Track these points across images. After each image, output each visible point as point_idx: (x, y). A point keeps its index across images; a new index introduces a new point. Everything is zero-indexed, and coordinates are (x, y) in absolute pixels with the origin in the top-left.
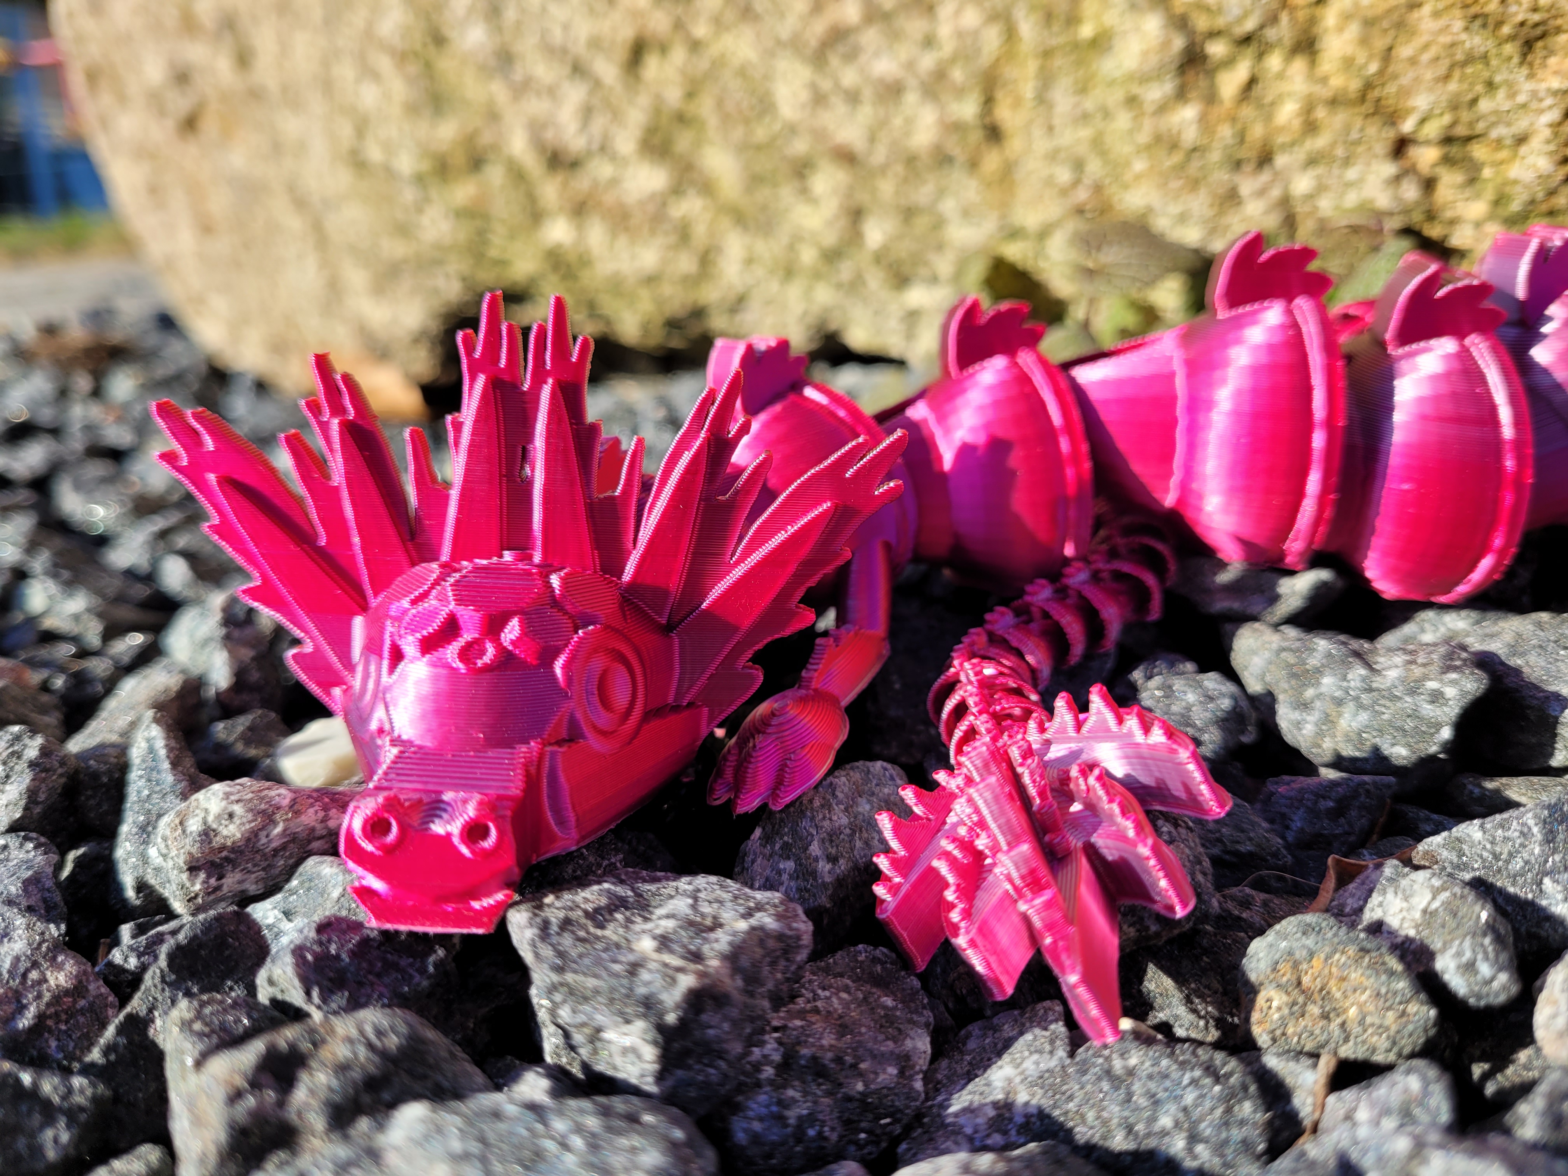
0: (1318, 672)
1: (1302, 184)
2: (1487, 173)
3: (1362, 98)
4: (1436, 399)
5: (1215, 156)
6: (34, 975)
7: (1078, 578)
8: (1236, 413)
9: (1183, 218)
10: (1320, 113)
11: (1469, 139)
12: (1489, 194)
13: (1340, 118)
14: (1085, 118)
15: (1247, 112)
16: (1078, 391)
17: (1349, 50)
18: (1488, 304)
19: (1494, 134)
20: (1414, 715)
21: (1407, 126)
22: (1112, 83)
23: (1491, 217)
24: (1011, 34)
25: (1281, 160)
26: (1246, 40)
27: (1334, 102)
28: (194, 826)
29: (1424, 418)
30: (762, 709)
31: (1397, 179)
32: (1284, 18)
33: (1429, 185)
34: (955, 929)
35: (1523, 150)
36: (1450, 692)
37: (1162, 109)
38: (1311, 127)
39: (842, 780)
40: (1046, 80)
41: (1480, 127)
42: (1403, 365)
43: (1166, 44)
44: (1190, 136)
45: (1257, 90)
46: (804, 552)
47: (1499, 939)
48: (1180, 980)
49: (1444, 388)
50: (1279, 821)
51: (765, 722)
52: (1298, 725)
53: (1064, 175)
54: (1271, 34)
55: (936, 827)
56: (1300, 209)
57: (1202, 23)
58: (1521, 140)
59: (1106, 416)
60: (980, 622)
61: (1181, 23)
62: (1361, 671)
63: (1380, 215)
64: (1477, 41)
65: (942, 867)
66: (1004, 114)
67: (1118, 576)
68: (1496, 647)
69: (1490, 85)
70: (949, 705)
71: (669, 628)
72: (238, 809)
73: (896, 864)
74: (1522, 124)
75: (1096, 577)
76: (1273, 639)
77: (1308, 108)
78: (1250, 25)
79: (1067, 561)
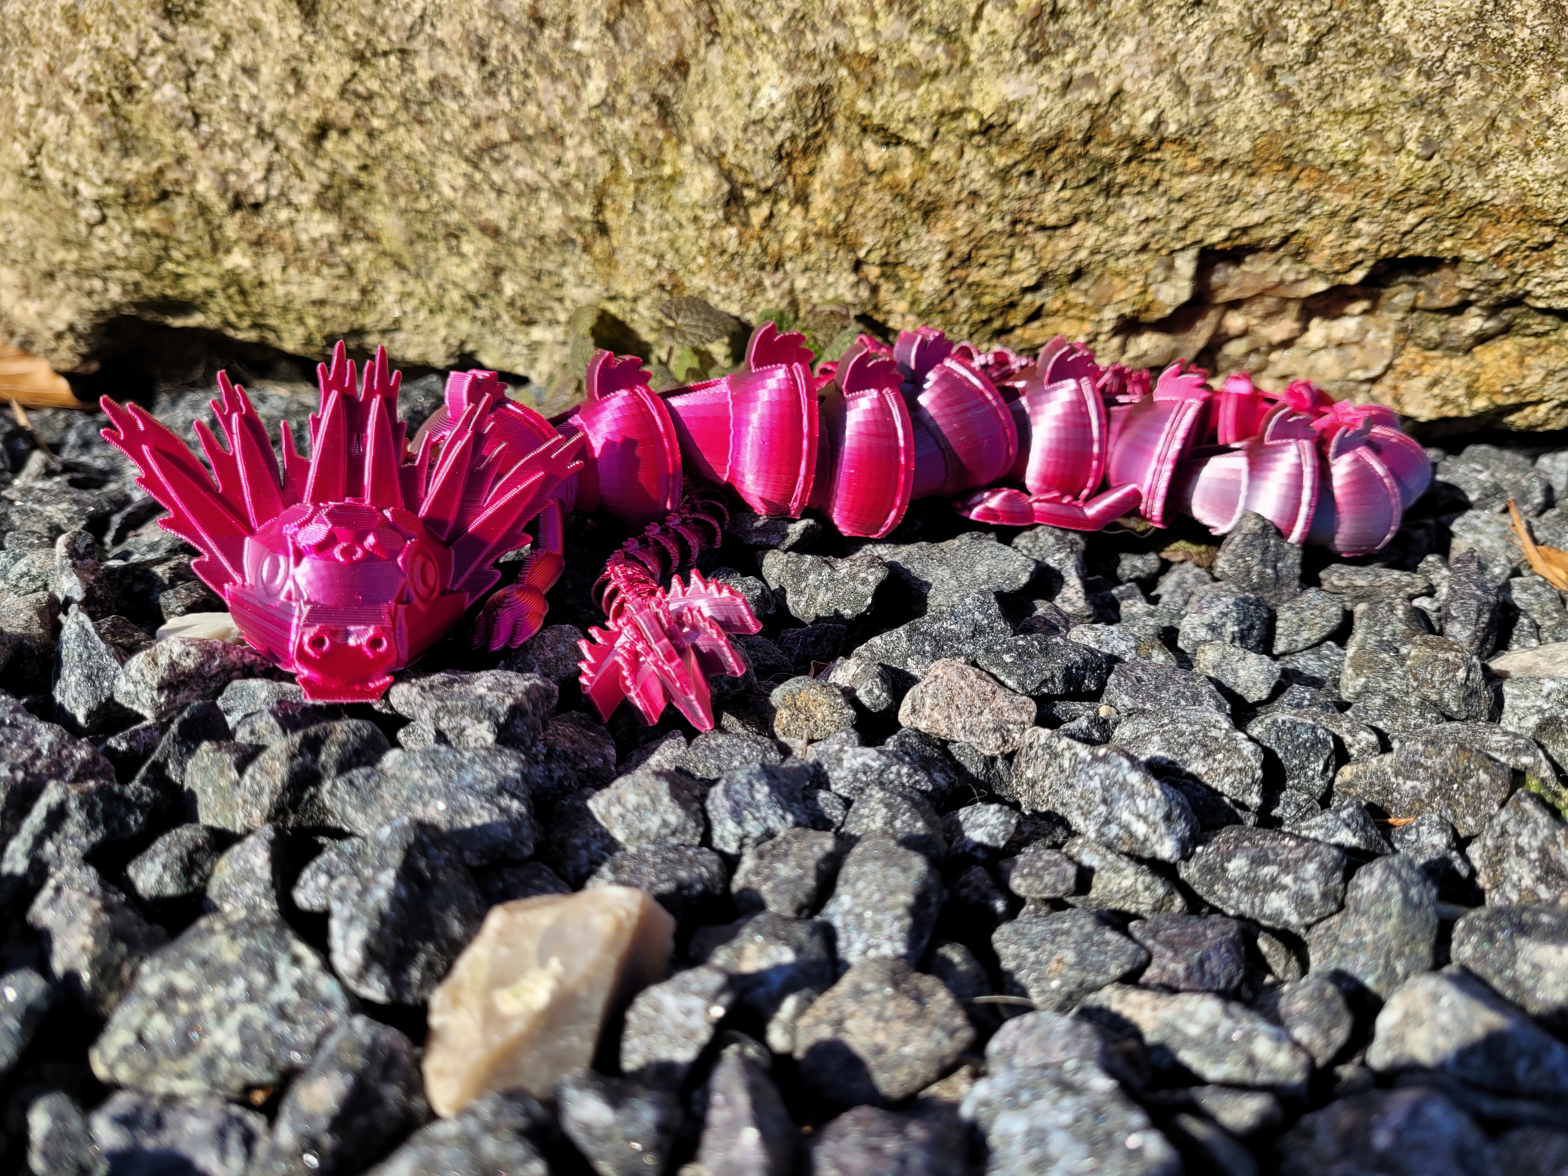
0: (807, 572)
1: (801, 283)
2: (907, 285)
3: (836, 234)
4: (866, 423)
5: (748, 260)
6: (65, 753)
7: (674, 522)
8: (762, 428)
9: (727, 298)
10: (811, 240)
11: (896, 265)
12: (909, 298)
13: (823, 244)
14: (666, 227)
15: (767, 235)
16: (672, 410)
17: (828, 205)
18: (895, 371)
19: (910, 263)
20: (854, 591)
21: (862, 254)
22: (683, 206)
23: (910, 311)
24: (616, 165)
25: (789, 266)
26: (767, 191)
27: (818, 235)
28: (163, 660)
29: (860, 433)
30: (499, 593)
31: (857, 284)
32: (790, 180)
33: (875, 289)
34: (628, 689)
35: (926, 274)
36: (871, 578)
37: (714, 227)
38: (805, 248)
39: (547, 634)
40: (639, 199)
41: (902, 258)
42: (851, 404)
43: (718, 187)
44: (732, 247)
45: (774, 222)
46: (528, 500)
47: (883, 680)
48: (739, 718)
49: (870, 418)
50: (788, 651)
51: (501, 601)
52: (797, 603)
53: (651, 263)
54: (782, 189)
55: (609, 649)
56: (801, 297)
57: (740, 177)
58: (925, 268)
59: (691, 427)
60: (620, 547)
61: (727, 175)
62: (827, 570)
63: (847, 305)
64: (898, 209)
65: (620, 660)
66: (609, 216)
67: (697, 521)
68: (897, 559)
69: (907, 235)
70: (607, 591)
71: (447, 544)
72: (193, 650)
73: (590, 666)
74: (924, 259)
75: (684, 522)
76: (784, 557)
77: (804, 237)
78: (770, 182)
79: (667, 512)
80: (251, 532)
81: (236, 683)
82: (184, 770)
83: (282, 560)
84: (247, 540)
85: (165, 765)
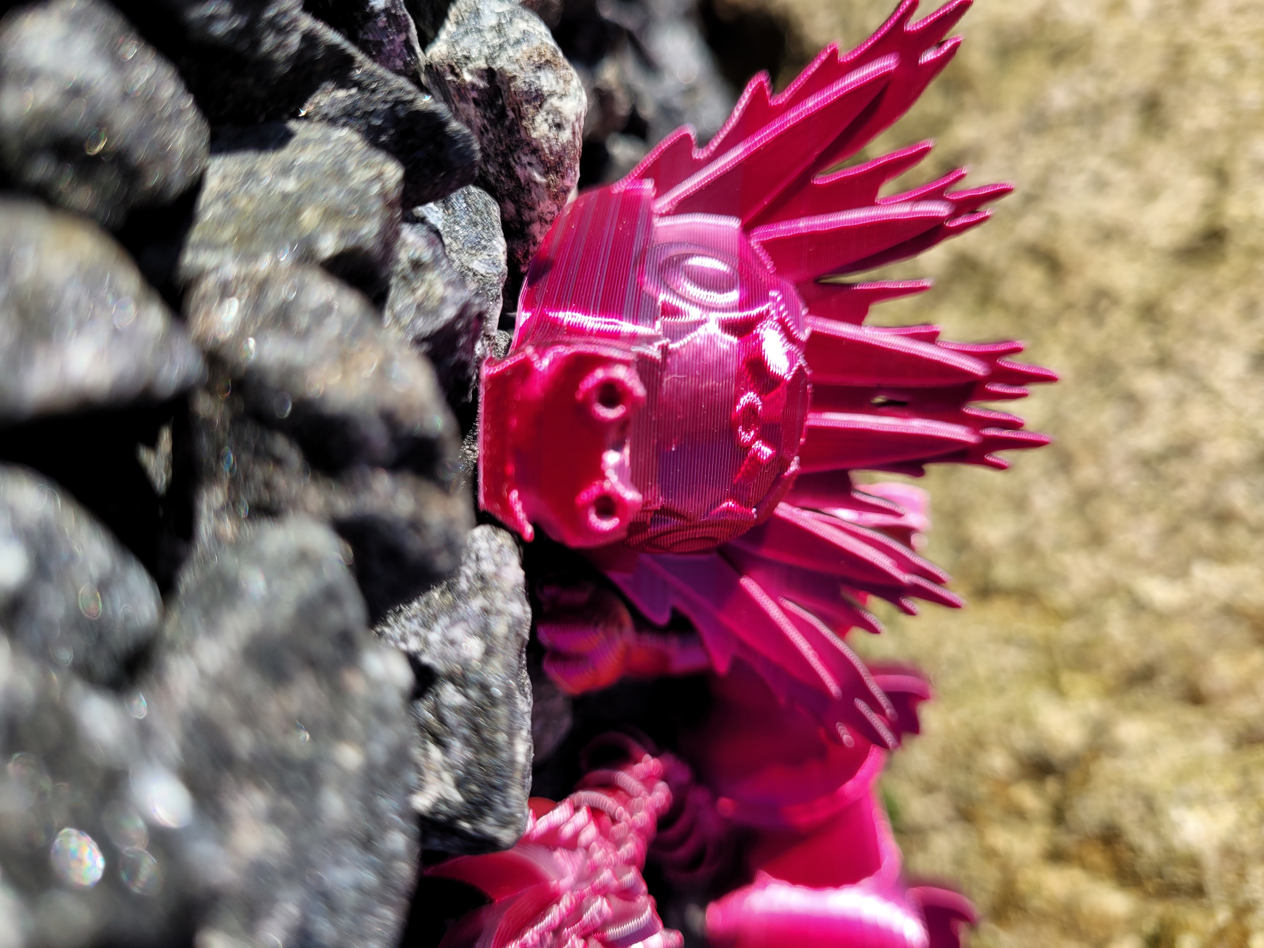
80: (747, 229)
81: (495, 209)
82: (332, 121)
83: (734, 296)
84: (733, 224)
85: (343, 82)
